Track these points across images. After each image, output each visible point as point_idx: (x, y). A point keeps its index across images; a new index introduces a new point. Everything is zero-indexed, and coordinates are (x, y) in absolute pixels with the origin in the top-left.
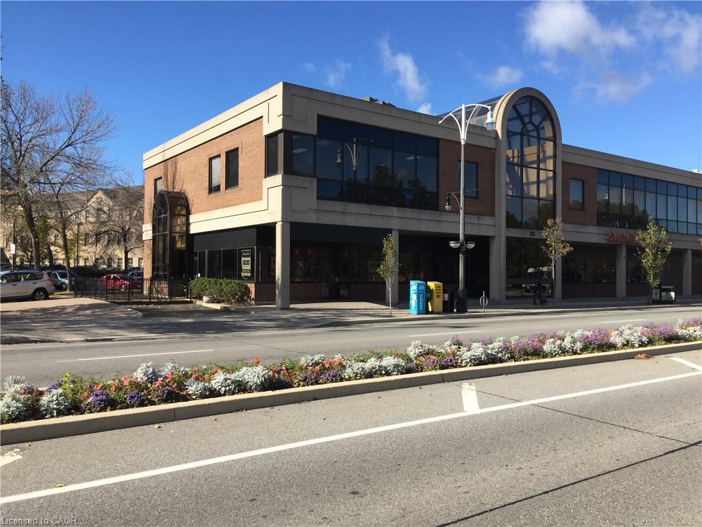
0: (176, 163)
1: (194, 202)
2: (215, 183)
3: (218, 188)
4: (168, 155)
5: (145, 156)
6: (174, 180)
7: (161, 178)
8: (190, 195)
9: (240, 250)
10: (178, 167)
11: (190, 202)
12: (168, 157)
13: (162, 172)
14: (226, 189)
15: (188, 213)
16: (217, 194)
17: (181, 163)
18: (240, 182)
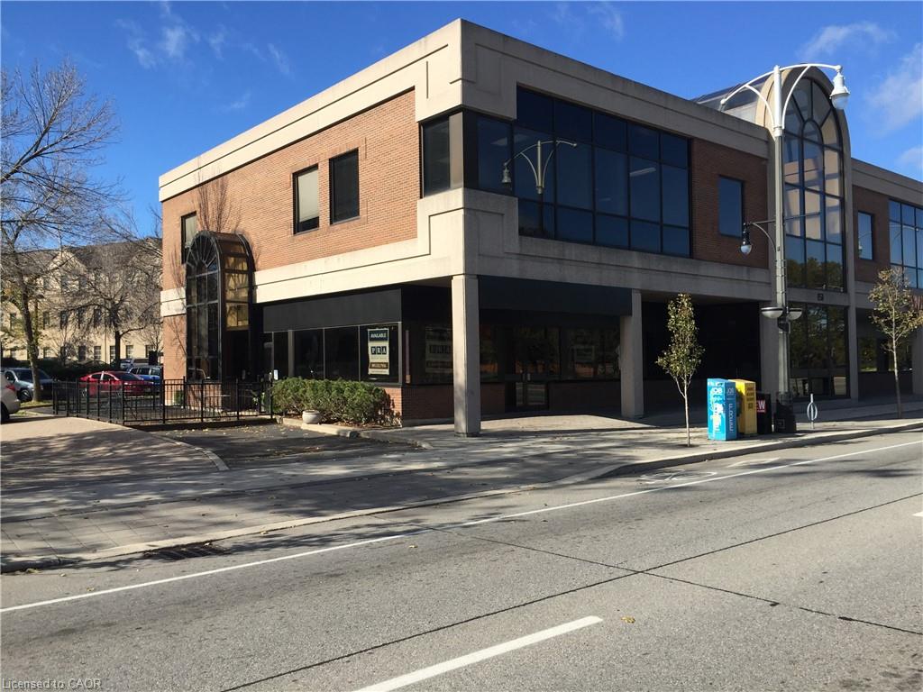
0: (223, 187)
1: (264, 249)
2: (305, 215)
3: (313, 224)
4: (208, 174)
5: (163, 180)
6: (220, 215)
7: (194, 214)
8: (253, 238)
9: (364, 329)
10: (229, 193)
11: (254, 250)
12: (207, 179)
13: (196, 203)
14: (331, 223)
15: (252, 269)
16: (312, 233)
17: (235, 186)
18: (362, 209)
